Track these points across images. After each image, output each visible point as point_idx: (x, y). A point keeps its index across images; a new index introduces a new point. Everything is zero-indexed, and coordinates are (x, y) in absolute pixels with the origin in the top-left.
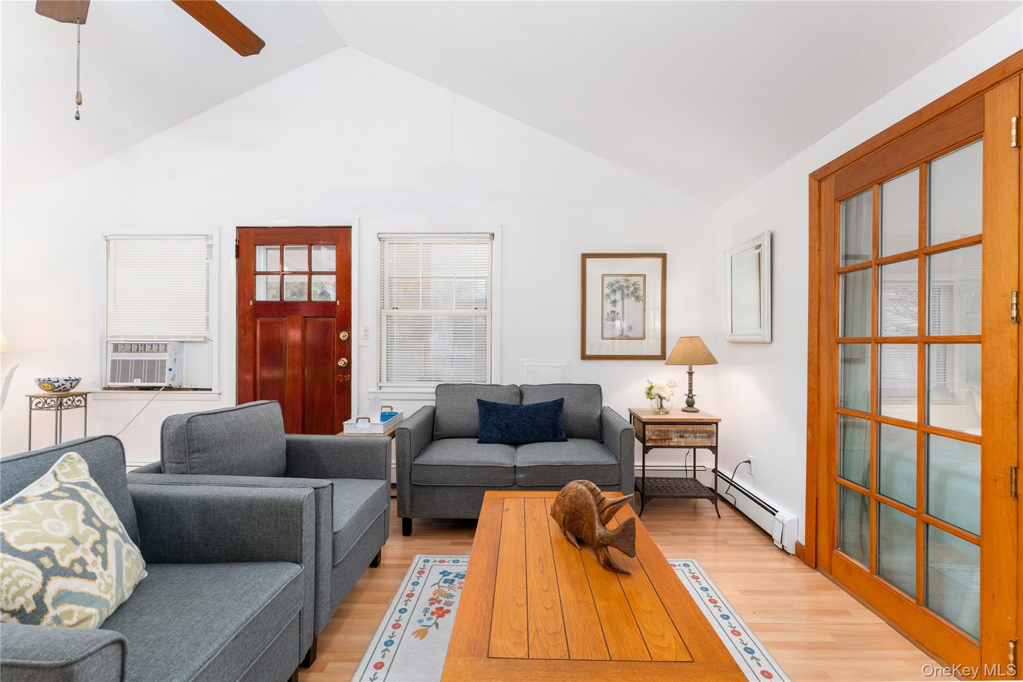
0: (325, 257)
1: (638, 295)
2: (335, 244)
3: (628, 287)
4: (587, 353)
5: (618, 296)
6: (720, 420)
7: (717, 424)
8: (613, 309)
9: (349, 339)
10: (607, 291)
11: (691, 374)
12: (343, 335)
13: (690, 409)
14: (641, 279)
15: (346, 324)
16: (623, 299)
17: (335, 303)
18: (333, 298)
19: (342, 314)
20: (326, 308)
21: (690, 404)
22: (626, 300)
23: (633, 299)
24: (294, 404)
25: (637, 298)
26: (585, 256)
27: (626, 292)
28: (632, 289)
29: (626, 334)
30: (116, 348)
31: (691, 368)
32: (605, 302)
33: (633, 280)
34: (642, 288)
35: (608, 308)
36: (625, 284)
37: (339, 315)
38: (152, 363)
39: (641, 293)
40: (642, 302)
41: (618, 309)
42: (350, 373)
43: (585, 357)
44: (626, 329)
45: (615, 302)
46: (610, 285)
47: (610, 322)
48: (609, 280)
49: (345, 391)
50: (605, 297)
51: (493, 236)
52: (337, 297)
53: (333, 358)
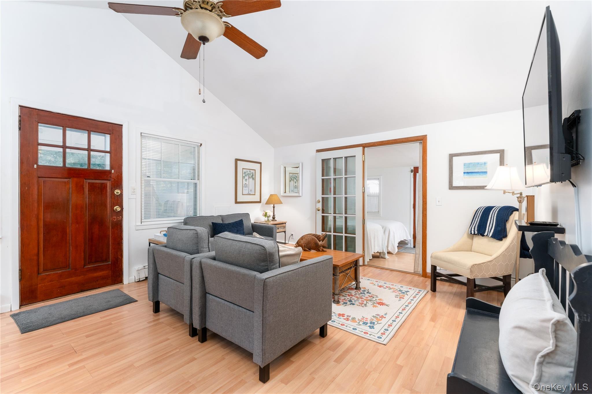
1: (253, 177)
2: (110, 134)
3: (250, 174)
4: (238, 201)
5: (247, 178)
6: (287, 222)
7: (285, 223)
8: (246, 183)
9: (121, 195)
10: (244, 175)
11: (274, 207)
12: (117, 192)
13: (274, 220)
14: (254, 171)
15: (118, 183)
16: (249, 179)
17: (109, 172)
18: (108, 168)
19: (115, 179)
20: (102, 174)
21: (274, 218)
22: (250, 179)
24: (78, 239)
25: (253, 179)
26: (237, 160)
27: (250, 176)
29: (250, 193)
31: (274, 205)
32: (243, 180)
33: (252, 171)
34: (254, 175)
35: (244, 182)
36: (249, 173)
37: (114, 179)
39: (254, 177)
40: (254, 180)
41: (247, 183)
42: (122, 215)
43: (236, 202)
44: (250, 191)
45: (246, 180)
46: (245, 173)
47: (245, 188)
48: (244, 170)
49: (118, 226)
50: (243, 177)
51: (201, 145)
52: (112, 167)
53: (108, 206)
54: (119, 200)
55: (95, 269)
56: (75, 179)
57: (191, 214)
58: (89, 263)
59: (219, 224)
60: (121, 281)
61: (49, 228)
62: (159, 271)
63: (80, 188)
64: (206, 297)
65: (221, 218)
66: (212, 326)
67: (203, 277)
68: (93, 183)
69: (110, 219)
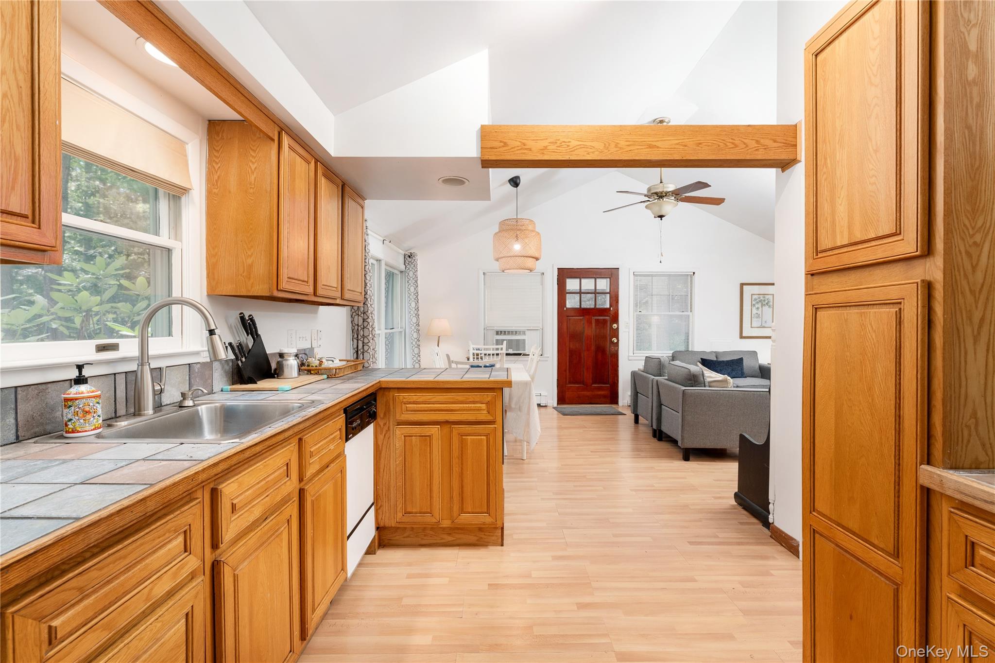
0: (603, 284)
1: (770, 305)
2: (609, 278)
3: (764, 301)
4: (744, 336)
5: (759, 305)
8: (757, 312)
9: (618, 328)
10: (754, 303)
12: (615, 326)
14: (771, 296)
15: (615, 319)
16: (762, 307)
17: (609, 309)
18: (608, 306)
19: (614, 315)
20: (603, 312)
22: (763, 308)
23: (767, 307)
24: (588, 363)
25: (770, 307)
26: (742, 285)
27: (764, 303)
28: (767, 301)
29: (763, 325)
30: (497, 333)
32: (753, 308)
33: (767, 297)
35: (755, 311)
36: (763, 299)
37: (612, 315)
38: (518, 341)
39: (771, 303)
40: (771, 309)
41: (759, 312)
42: (618, 346)
43: (742, 337)
44: (763, 322)
45: (758, 308)
46: (755, 299)
47: (756, 319)
48: (754, 297)
49: (615, 356)
50: (752, 305)
51: (694, 273)
52: (611, 306)
53: (608, 338)
54: (616, 333)
55: (599, 389)
56: (587, 317)
57: (682, 348)
58: (595, 383)
59: (712, 361)
60: (617, 403)
61: (572, 352)
62: (638, 391)
63: (590, 322)
64: (661, 407)
65: (715, 354)
66: (665, 429)
67: (658, 388)
68: (598, 319)
69: (610, 349)
